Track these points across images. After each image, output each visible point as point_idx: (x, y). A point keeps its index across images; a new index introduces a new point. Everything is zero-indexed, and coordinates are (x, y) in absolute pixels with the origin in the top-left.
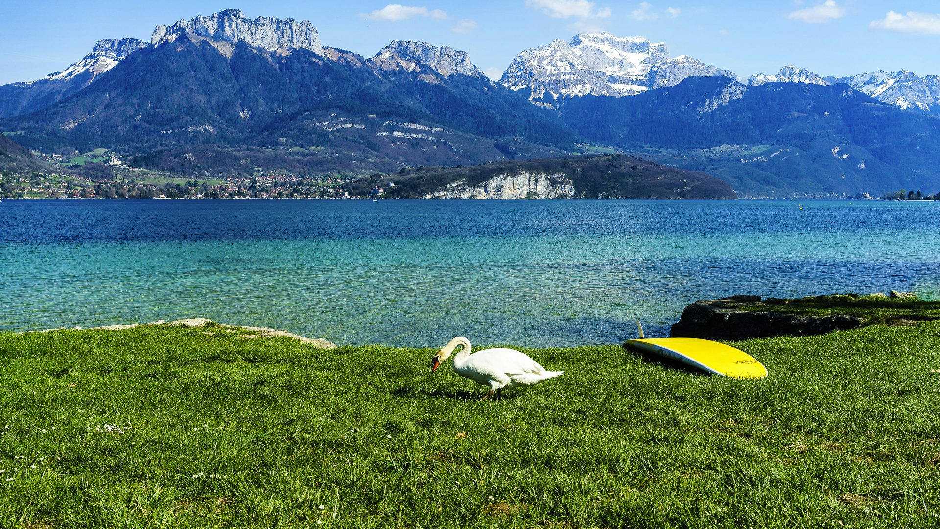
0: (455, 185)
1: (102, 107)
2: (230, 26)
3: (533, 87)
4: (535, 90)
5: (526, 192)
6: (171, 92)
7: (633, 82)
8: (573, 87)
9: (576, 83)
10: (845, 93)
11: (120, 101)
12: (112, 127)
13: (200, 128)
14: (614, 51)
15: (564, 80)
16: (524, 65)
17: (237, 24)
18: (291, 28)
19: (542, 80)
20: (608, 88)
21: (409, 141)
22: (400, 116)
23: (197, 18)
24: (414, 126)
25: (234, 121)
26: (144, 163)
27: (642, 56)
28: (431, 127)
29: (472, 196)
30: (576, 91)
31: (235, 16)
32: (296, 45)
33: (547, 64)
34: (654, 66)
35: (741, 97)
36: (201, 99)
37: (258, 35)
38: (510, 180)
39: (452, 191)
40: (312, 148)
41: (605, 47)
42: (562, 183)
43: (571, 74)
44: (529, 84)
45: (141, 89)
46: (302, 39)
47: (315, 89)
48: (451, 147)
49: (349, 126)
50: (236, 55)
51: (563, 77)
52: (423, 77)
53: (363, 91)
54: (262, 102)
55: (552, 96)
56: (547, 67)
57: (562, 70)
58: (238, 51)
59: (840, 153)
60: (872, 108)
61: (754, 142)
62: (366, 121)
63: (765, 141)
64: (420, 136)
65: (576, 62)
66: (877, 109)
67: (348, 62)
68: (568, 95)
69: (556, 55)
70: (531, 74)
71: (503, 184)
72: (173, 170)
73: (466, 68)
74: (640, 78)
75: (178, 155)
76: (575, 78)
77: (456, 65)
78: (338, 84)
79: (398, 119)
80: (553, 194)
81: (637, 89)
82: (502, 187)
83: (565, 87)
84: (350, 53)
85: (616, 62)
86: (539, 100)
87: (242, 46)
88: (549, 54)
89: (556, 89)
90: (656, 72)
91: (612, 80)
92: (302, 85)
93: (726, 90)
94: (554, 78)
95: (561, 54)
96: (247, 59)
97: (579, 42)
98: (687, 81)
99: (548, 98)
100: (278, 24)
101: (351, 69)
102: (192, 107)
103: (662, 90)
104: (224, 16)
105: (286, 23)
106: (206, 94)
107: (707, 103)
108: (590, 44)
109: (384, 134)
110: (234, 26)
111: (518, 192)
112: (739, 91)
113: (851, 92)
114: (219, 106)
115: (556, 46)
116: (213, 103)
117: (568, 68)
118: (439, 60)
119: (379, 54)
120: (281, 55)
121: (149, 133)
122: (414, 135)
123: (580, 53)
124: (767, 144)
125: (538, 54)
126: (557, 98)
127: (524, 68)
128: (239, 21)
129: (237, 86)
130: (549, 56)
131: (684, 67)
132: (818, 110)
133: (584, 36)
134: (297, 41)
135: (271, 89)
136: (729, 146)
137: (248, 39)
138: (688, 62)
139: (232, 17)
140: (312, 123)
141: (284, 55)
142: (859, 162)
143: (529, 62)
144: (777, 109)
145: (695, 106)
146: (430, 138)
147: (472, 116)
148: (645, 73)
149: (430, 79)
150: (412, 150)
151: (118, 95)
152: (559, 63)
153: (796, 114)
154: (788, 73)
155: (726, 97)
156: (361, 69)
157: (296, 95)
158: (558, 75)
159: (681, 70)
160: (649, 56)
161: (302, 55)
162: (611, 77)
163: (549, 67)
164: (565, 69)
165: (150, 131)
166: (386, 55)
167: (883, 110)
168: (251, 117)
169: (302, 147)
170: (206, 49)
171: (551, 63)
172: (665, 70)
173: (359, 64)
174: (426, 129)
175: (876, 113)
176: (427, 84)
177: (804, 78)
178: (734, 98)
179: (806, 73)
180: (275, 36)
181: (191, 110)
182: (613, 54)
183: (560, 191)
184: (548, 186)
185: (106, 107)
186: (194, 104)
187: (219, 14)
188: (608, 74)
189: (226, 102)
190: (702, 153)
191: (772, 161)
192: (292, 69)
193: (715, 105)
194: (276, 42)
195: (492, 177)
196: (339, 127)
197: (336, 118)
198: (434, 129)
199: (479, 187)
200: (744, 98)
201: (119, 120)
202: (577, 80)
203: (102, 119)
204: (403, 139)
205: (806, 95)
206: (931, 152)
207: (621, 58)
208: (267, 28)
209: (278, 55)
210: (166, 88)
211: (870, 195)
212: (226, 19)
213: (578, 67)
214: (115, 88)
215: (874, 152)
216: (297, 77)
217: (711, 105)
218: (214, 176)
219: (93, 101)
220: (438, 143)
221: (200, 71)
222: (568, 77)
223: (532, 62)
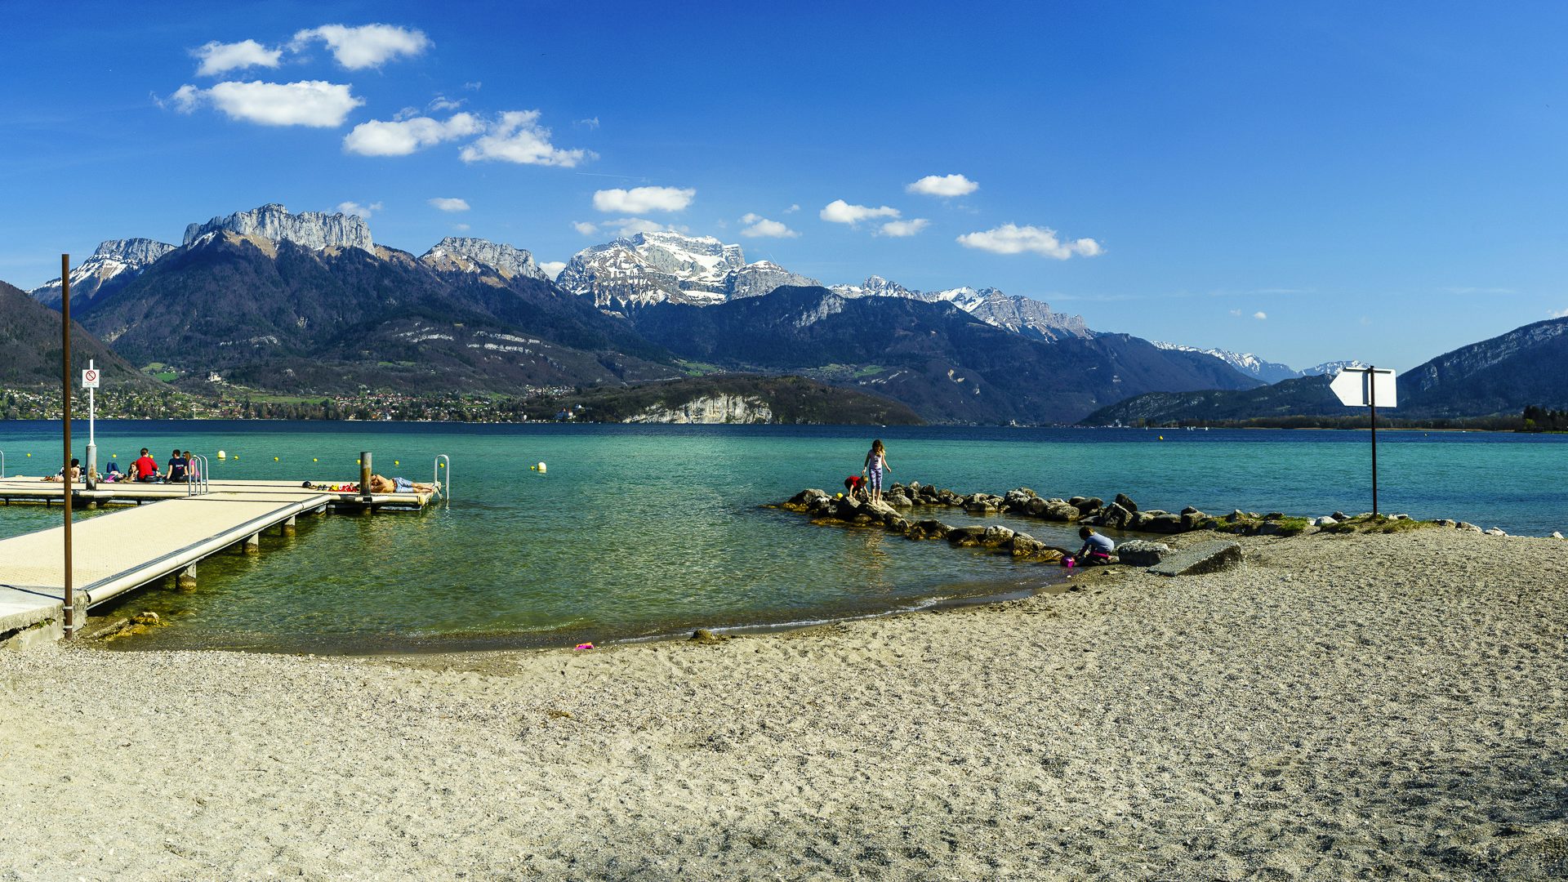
0: (654, 407)
1: (142, 317)
2: (272, 222)
3: (596, 292)
4: (599, 296)
5: (725, 415)
6: (219, 298)
7: (708, 289)
8: (643, 293)
9: (646, 288)
10: (948, 312)
11: (161, 309)
12: (159, 339)
13: (264, 338)
14: (682, 252)
15: (631, 285)
16: (583, 267)
17: (280, 220)
18: (339, 223)
19: (605, 284)
20: (681, 295)
21: (503, 354)
22: (491, 325)
23: (235, 215)
24: (508, 337)
25: (291, 330)
26: (243, 380)
27: (716, 259)
28: (527, 339)
29: (672, 420)
30: (647, 297)
31: (277, 211)
32: (346, 243)
33: (611, 266)
34: (733, 272)
35: (840, 311)
36: (251, 306)
37: (302, 233)
38: (710, 402)
39: (652, 414)
40: (402, 363)
41: (672, 248)
42: (759, 406)
43: (639, 278)
44: (592, 288)
45: (184, 295)
46: (353, 236)
47: (374, 294)
48: (551, 362)
49: (436, 337)
50: (280, 255)
51: (631, 282)
52: (484, 279)
53: (431, 295)
54: (319, 310)
55: (620, 304)
56: (610, 269)
57: (628, 272)
58: (283, 251)
59: (956, 376)
60: (978, 330)
61: (863, 362)
62: (453, 332)
63: (874, 361)
64: (515, 349)
65: (644, 264)
66: (983, 330)
67: (401, 262)
68: (639, 303)
69: (620, 256)
70: (592, 277)
71: (703, 406)
72: (275, 387)
73: (530, 269)
74: (716, 284)
75: (277, 371)
76: (644, 283)
77: (519, 266)
78: (401, 288)
79: (489, 329)
80: (751, 418)
81: (717, 298)
82: (702, 410)
83: (634, 293)
84: (401, 251)
85: (686, 265)
86: (605, 307)
87: (286, 244)
88: (612, 255)
89: (624, 295)
90: (735, 278)
91: (685, 285)
92: (359, 289)
93: (824, 302)
94: (619, 282)
95: (625, 255)
96: (296, 259)
97: (642, 242)
98: (782, 290)
99: (615, 305)
100: (325, 219)
101: (406, 269)
102: (244, 314)
103: (749, 301)
104: (265, 211)
105: (334, 218)
106: (257, 300)
107: (804, 317)
108: (657, 243)
109: (475, 346)
110: (276, 222)
111: (717, 415)
112: (837, 304)
113: (954, 310)
114: (272, 314)
115: (619, 246)
116: (266, 310)
117: (635, 270)
118: (498, 260)
119: (430, 252)
120: (330, 255)
121: (206, 344)
122: (508, 348)
123: (645, 254)
124: (877, 364)
125: (599, 254)
126: (626, 305)
127: (583, 270)
128: (282, 217)
129: (288, 292)
130: (611, 257)
131: (766, 273)
132: (923, 328)
133: (648, 235)
134: (348, 239)
135: (326, 293)
136: (838, 366)
137: (292, 237)
138: (770, 268)
139: (275, 213)
140: (394, 334)
141: (333, 255)
142: (974, 387)
143: (588, 263)
144: (880, 324)
145: (791, 319)
146: (527, 351)
147: (552, 327)
148: (721, 278)
149: (492, 281)
150: (508, 365)
151: (157, 303)
152: (624, 265)
153: (902, 333)
154: (873, 285)
155: (824, 310)
156: (416, 269)
157: (354, 302)
158: (624, 279)
159: (763, 277)
160: (723, 260)
161: (355, 255)
162: (683, 282)
163: (612, 270)
164: (632, 272)
165: (207, 343)
166: (438, 254)
167: (989, 331)
168: (310, 326)
169: (390, 361)
170: (247, 249)
171: (615, 264)
172: (745, 276)
173: (413, 264)
174: (521, 340)
175: (983, 335)
176: (491, 287)
177: (892, 291)
178: (833, 312)
179: (894, 286)
180: (322, 234)
181: (243, 317)
182: (683, 256)
183: (757, 416)
184: (745, 409)
185: (147, 316)
186: (246, 311)
187: (259, 209)
188: (680, 279)
189: (279, 308)
190: (809, 373)
191: (891, 383)
192: (345, 271)
193: (813, 319)
194: (323, 240)
195: (692, 400)
196: (424, 338)
197: (420, 327)
198: (530, 341)
199: (679, 410)
200: (844, 312)
201: (167, 331)
202: (647, 285)
203: (145, 329)
204: (497, 352)
205: (909, 311)
206: (1040, 378)
207: (691, 261)
208: (313, 224)
209: (326, 255)
210: (213, 294)
211: (1017, 423)
212: (267, 214)
213: (647, 270)
214: (152, 295)
215: (984, 375)
216: (353, 280)
217: (808, 319)
218: (319, 394)
219: (130, 310)
220: (535, 357)
221: (247, 274)
222: (636, 281)
223: (592, 263)
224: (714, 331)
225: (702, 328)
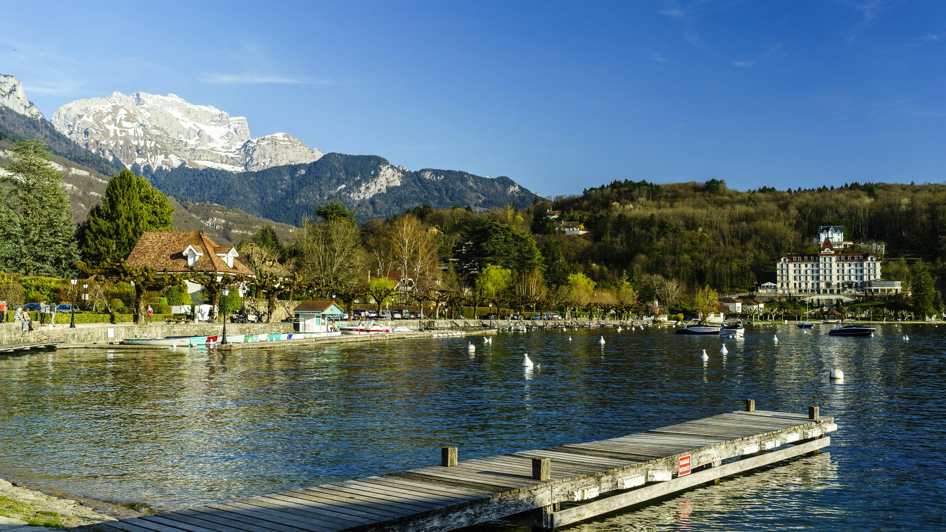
7: (222, 160)
8: (151, 156)
9: (155, 151)
14: (186, 119)
15: (137, 146)
19: (104, 142)
20: (194, 163)
27: (222, 130)
30: (158, 162)
33: (109, 123)
34: (249, 142)
35: (400, 183)
41: (174, 113)
43: (145, 139)
51: (136, 143)
55: (124, 166)
56: (108, 127)
57: (131, 132)
65: (148, 125)
68: (148, 167)
69: (119, 113)
74: (231, 155)
76: (153, 145)
83: (140, 155)
85: (192, 133)
88: (110, 110)
89: (128, 157)
90: (253, 149)
91: (196, 153)
93: (381, 172)
94: (121, 142)
95: (126, 113)
98: (330, 157)
107: (363, 188)
108: (159, 106)
112: (396, 176)
115: (116, 101)
117: (140, 131)
125: (93, 107)
126: (132, 169)
127: (74, 124)
130: (108, 114)
131: (287, 147)
143: (81, 117)
145: (348, 191)
148: (235, 150)
152: (125, 124)
155: (382, 182)
158: (127, 139)
159: (284, 150)
160: (232, 131)
162: (194, 149)
163: (111, 127)
164: (136, 131)
171: (114, 122)
172: (264, 148)
178: (392, 184)
182: (188, 124)
188: (190, 147)
193: (373, 191)
200: (404, 186)
202: (156, 148)
207: (198, 130)
213: (154, 132)
217: (368, 192)
222: (142, 143)
223: (85, 118)
224: (255, 202)
225: (242, 198)
